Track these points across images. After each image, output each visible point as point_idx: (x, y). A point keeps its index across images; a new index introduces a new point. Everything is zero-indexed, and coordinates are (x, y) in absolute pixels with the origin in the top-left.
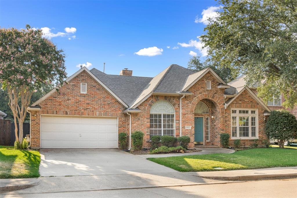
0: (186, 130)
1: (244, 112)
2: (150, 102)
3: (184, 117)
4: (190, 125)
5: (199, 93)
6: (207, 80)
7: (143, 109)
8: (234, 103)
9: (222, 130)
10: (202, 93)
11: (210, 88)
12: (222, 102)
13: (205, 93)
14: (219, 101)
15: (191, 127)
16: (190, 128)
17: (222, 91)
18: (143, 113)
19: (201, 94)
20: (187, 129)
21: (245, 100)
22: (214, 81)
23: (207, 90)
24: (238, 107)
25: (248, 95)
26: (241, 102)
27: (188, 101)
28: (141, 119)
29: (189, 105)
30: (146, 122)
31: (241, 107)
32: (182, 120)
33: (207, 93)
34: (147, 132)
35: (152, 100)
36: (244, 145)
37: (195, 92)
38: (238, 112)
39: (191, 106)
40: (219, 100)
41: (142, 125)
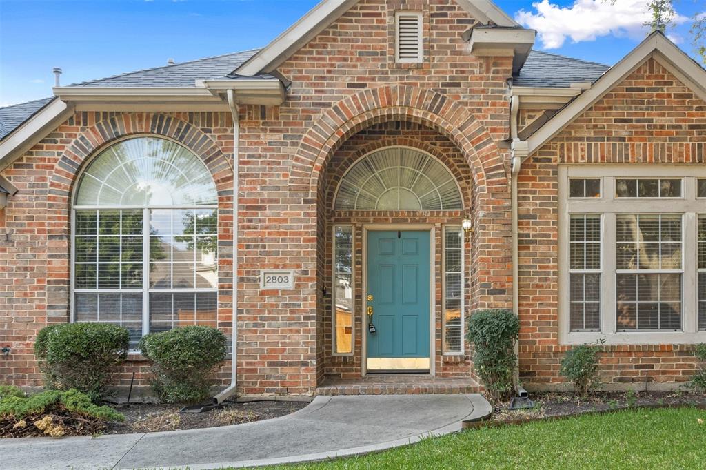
0: (262, 293)
1: (649, 188)
2: (68, 147)
3: (250, 221)
4: (291, 266)
5: (350, 85)
6: (399, 10)
7: (33, 186)
8: (581, 139)
9: (490, 293)
10: (364, 86)
11: (420, 59)
12: (494, 130)
13: (383, 84)
14: (473, 127)
15: (292, 274)
16: (291, 285)
17: (493, 69)
18: (28, 205)
19: (357, 91)
20: (270, 286)
21: (657, 120)
22: (446, 15)
23: (399, 67)
24: (604, 161)
25: (675, 89)
26: (624, 133)
27: (280, 131)
28: (17, 237)
29: (284, 157)
30: (44, 257)
31: (625, 161)
32: (240, 240)
33: (396, 84)
34: (50, 307)
35: (82, 139)
36: (648, 380)
37: (323, 78)
38: (608, 188)
39: (297, 159)
40: (473, 118)
41: (26, 269)
